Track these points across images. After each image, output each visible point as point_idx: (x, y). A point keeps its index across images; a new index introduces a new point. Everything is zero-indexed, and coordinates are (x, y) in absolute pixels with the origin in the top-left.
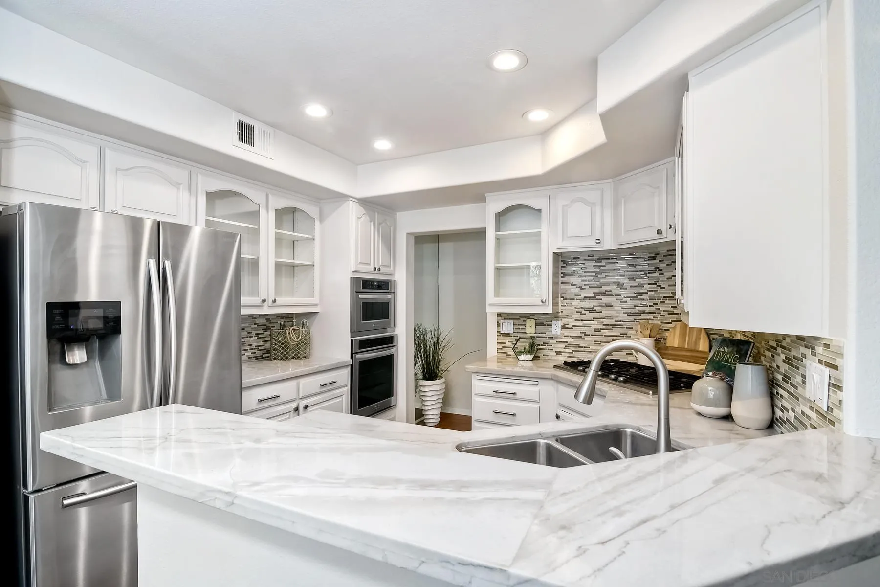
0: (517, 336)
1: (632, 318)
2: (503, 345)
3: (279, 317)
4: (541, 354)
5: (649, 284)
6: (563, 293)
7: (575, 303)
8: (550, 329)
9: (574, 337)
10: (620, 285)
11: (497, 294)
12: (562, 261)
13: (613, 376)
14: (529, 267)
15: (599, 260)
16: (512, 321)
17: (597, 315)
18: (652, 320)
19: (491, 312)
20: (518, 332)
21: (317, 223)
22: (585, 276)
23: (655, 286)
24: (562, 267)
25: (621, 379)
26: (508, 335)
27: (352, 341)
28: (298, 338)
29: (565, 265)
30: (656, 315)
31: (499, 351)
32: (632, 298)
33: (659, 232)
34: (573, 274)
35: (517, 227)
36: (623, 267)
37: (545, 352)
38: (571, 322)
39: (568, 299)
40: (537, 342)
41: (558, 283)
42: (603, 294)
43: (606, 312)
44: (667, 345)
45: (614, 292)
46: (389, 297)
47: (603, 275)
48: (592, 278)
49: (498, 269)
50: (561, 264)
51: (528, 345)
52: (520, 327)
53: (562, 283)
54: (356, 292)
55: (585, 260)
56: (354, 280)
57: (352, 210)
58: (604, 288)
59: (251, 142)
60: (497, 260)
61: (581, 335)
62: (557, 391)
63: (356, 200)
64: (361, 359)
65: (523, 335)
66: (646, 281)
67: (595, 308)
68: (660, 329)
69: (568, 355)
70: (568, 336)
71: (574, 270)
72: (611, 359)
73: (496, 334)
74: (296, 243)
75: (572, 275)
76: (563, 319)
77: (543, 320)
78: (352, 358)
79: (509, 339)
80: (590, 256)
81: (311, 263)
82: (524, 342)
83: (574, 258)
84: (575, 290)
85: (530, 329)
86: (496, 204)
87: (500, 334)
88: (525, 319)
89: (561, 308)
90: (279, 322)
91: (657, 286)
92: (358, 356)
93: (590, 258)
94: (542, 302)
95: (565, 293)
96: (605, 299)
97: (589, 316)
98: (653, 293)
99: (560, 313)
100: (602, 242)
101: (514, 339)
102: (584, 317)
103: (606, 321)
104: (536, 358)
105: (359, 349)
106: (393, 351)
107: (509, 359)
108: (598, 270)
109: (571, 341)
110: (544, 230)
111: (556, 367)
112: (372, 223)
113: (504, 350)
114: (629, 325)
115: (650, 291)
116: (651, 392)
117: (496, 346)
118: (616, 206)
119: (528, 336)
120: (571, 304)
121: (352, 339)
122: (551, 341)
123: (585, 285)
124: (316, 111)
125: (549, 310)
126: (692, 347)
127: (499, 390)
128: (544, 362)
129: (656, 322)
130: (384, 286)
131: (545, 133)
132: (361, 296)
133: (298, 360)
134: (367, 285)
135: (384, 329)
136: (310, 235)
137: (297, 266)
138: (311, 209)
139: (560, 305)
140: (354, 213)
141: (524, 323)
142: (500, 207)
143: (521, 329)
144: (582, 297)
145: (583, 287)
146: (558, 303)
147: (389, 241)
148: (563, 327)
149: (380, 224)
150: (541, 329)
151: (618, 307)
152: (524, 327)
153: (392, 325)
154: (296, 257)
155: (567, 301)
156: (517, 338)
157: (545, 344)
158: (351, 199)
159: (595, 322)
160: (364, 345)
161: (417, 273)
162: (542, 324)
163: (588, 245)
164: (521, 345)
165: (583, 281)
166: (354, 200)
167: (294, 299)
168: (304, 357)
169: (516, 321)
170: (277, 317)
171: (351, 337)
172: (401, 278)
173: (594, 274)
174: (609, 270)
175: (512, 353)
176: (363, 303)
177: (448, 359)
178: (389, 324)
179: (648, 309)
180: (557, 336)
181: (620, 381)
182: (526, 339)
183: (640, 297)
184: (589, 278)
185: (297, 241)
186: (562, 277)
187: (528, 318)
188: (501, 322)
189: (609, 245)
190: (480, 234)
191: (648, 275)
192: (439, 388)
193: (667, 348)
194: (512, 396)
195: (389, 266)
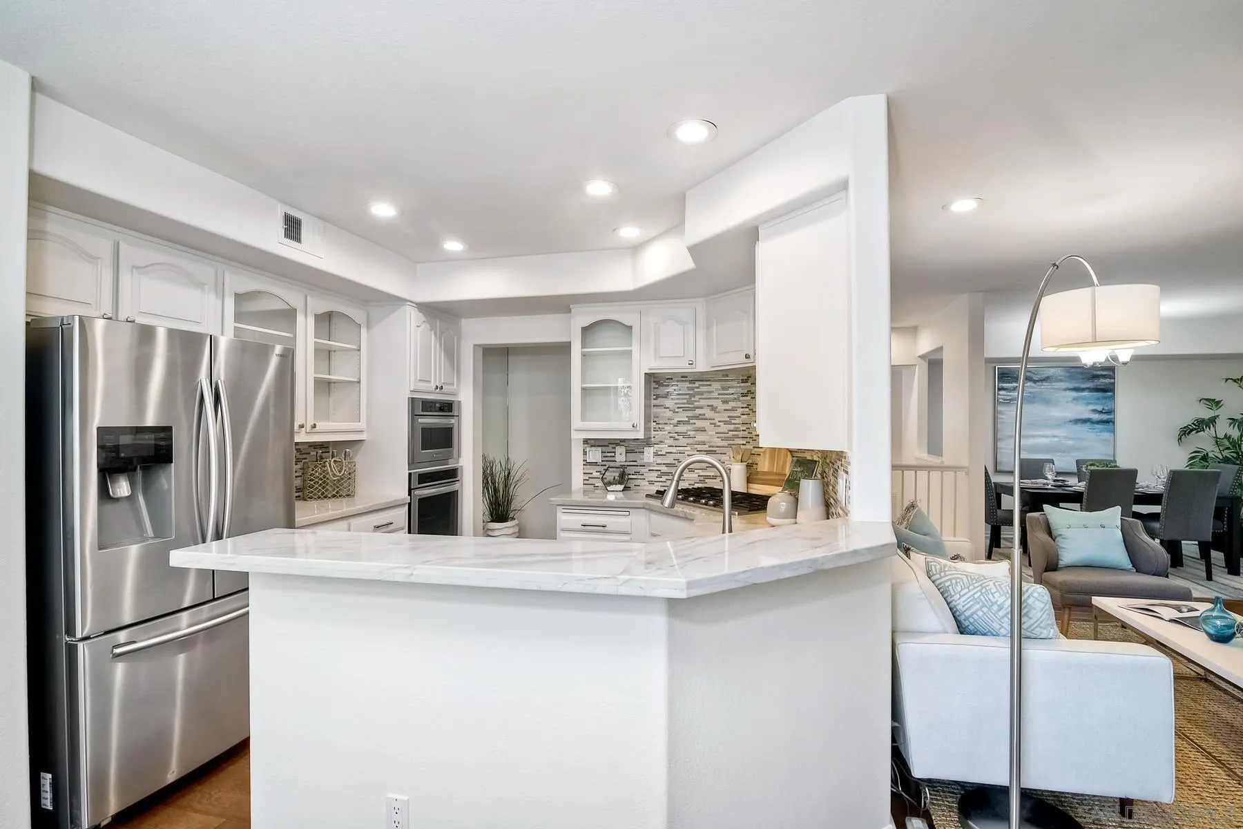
0: (606, 465)
1: (725, 443)
2: (590, 476)
3: (312, 446)
4: (631, 484)
5: (742, 408)
6: (655, 417)
7: (668, 428)
8: (642, 457)
9: (667, 465)
10: (713, 408)
11: (583, 419)
12: (654, 382)
13: (703, 501)
14: (616, 388)
15: (692, 381)
16: (600, 449)
17: (690, 441)
18: (745, 445)
19: (577, 437)
20: (607, 461)
21: (364, 331)
22: (679, 399)
23: (747, 409)
24: (654, 388)
25: (711, 502)
26: (595, 464)
27: (410, 474)
28: (340, 472)
29: (657, 386)
30: (748, 440)
31: (586, 482)
32: (726, 423)
33: (747, 357)
34: (666, 395)
35: (606, 343)
36: (717, 390)
37: (637, 482)
38: (664, 448)
39: (662, 424)
40: (629, 470)
41: (650, 406)
42: (697, 417)
43: (701, 437)
44: (758, 470)
45: (708, 416)
46: (453, 421)
47: (697, 398)
48: (685, 401)
49: (584, 389)
50: (654, 385)
51: (618, 474)
52: (609, 454)
53: (654, 406)
54: (413, 416)
55: (678, 381)
56: (413, 401)
57: (412, 317)
58: (698, 411)
59: (298, 239)
60: (583, 380)
61: (674, 462)
62: (650, 520)
63: (414, 305)
64: (420, 495)
65: (612, 464)
66: (739, 404)
67: (689, 433)
68: (751, 454)
69: (661, 484)
70: (661, 464)
71: (668, 392)
72: (706, 487)
73: (582, 463)
74: (333, 354)
75: (666, 397)
76: (655, 446)
77: (634, 446)
78: (410, 494)
79: (599, 468)
80: (684, 377)
81: (356, 380)
82: (614, 472)
83: (667, 379)
84: (668, 414)
85: (620, 456)
86: (582, 317)
87: (587, 463)
88: (614, 446)
89: (653, 433)
90: (312, 453)
91: (750, 410)
92: (417, 492)
93: (683, 379)
94: (633, 427)
95: (657, 417)
96: (699, 424)
97: (683, 441)
98: (745, 416)
99: (653, 439)
100: (694, 364)
101: (602, 469)
102: (677, 443)
103: (700, 447)
104: (626, 489)
105: (419, 484)
106: (456, 487)
107: (596, 491)
108: (692, 392)
109: (664, 469)
110: (635, 348)
111: (648, 496)
112: (433, 333)
113: (591, 481)
114: (723, 450)
115: (742, 414)
116: (737, 513)
117: (582, 477)
118: (708, 327)
119: (618, 464)
120: (664, 428)
121: (410, 471)
122: (643, 470)
123: (678, 408)
124: (383, 210)
125: (641, 435)
126: (780, 471)
127: (588, 523)
128: (635, 493)
129: (748, 447)
130: (447, 408)
131: (636, 249)
132: (420, 420)
133: (340, 499)
134: (428, 406)
135: (445, 461)
136: (355, 345)
137: (334, 383)
138: (357, 314)
139: (652, 430)
140: (413, 322)
141: (613, 450)
142: (587, 321)
143: (611, 457)
144: (675, 421)
145: (677, 410)
146: (650, 428)
147: (451, 354)
148: (656, 454)
149: (442, 333)
150: (632, 456)
151: (712, 431)
152: (613, 454)
153: (455, 455)
154: (332, 371)
155: (660, 426)
156: (606, 467)
157: (637, 473)
158: (409, 303)
159: (688, 448)
160: (425, 478)
161: (485, 390)
162: (632, 452)
163: (680, 366)
164: (610, 476)
165: (676, 404)
166: (412, 304)
167: (331, 424)
168: (348, 495)
169: (605, 449)
170: (309, 446)
171: (409, 470)
172: (467, 398)
173: (688, 397)
174: (702, 393)
175: (599, 484)
176: (423, 429)
177: (521, 496)
178: (452, 452)
179: (741, 434)
180: (649, 464)
181: (710, 506)
182: (616, 468)
183: (733, 421)
184: (681, 401)
185: (335, 351)
186: (654, 399)
187: (618, 444)
188: (588, 449)
189: (702, 367)
190: (565, 348)
191: (741, 398)
192: (510, 531)
193: (758, 473)
194: (602, 528)
195: (453, 384)
